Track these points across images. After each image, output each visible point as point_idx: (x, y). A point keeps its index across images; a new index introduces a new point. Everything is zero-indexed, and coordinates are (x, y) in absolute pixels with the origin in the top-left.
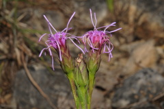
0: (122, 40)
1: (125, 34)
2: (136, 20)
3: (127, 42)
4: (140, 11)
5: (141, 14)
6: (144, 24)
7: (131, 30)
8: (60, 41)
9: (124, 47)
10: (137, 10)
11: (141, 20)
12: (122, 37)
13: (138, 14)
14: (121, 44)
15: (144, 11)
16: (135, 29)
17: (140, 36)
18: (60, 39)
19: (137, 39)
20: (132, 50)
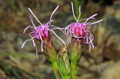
0: (92, 61)
1: (94, 55)
2: (105, 42)
3: (96, 63)
4: (108, 33)
5: (110, 36)
6: (112, 45)
7: (101, 51)
8: (44, 33)
9: (93, 68)
10: (105, 32)
11: (109, 42)
12: (91, 57)
13: (107, 35)
14: (91, 65)
15: (112, 33)
16: (104, 50)
17: (109, 56)
18: (43, 31)
19: (106, 59)
20: (102, 71)
